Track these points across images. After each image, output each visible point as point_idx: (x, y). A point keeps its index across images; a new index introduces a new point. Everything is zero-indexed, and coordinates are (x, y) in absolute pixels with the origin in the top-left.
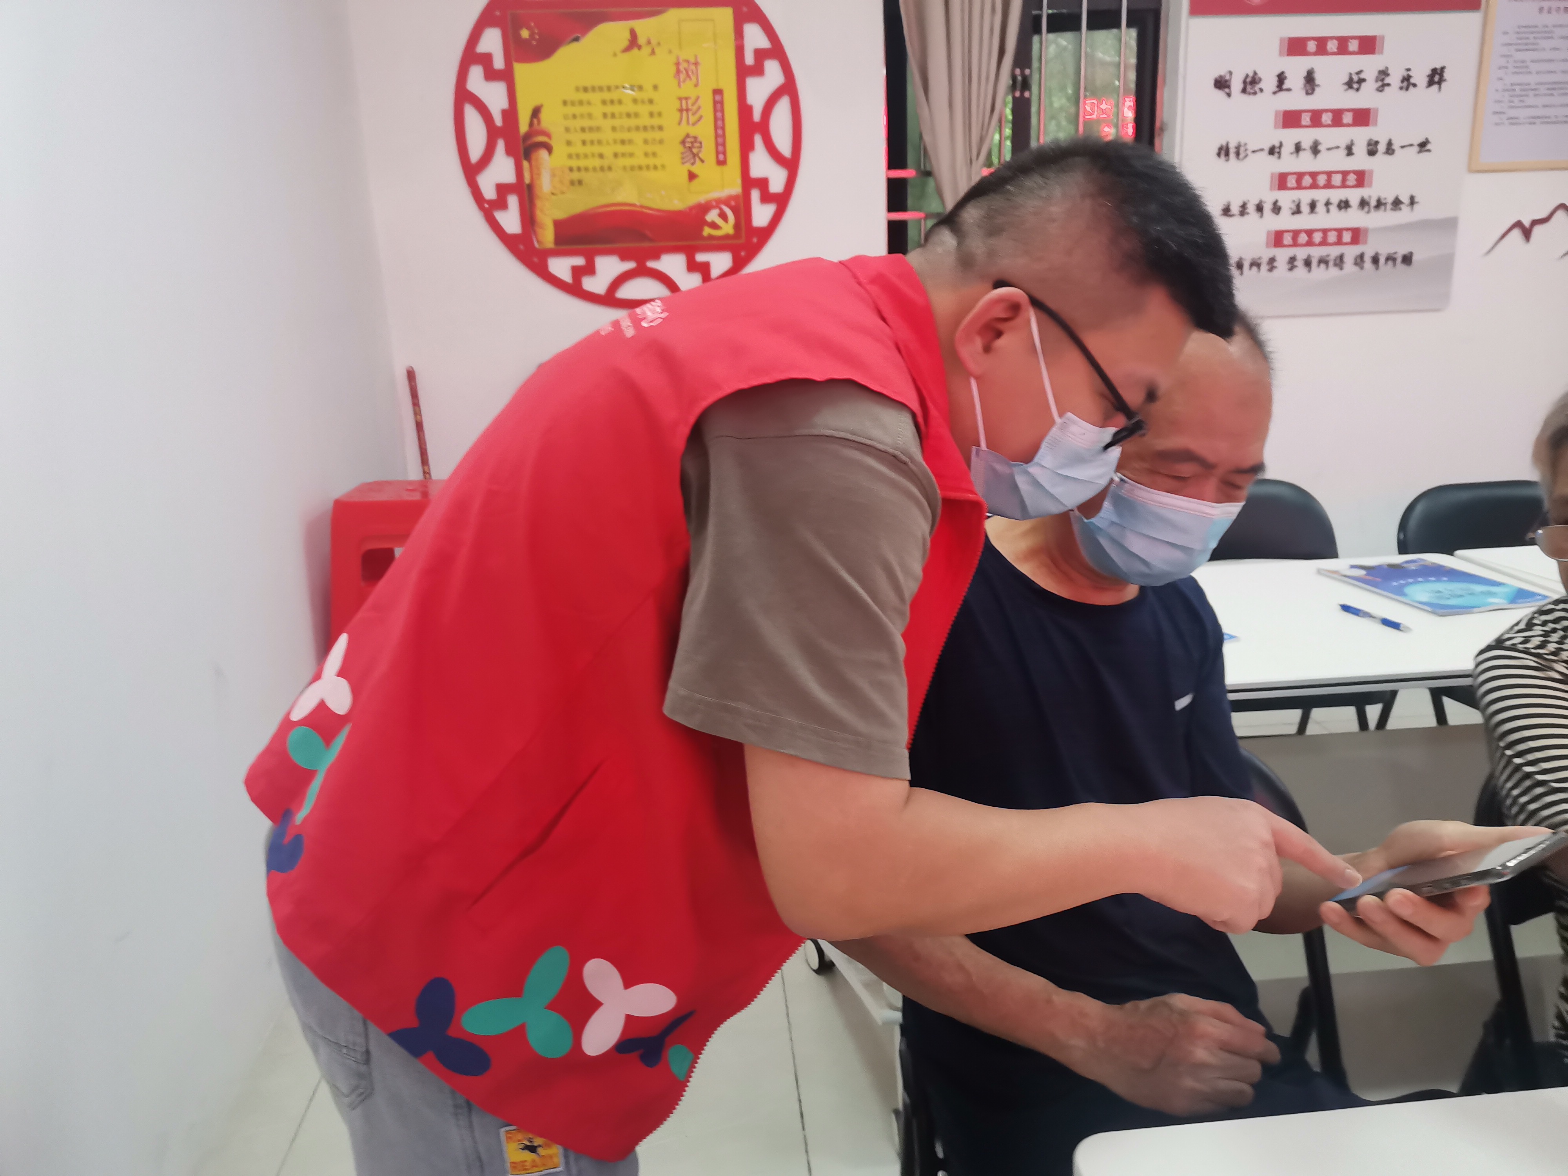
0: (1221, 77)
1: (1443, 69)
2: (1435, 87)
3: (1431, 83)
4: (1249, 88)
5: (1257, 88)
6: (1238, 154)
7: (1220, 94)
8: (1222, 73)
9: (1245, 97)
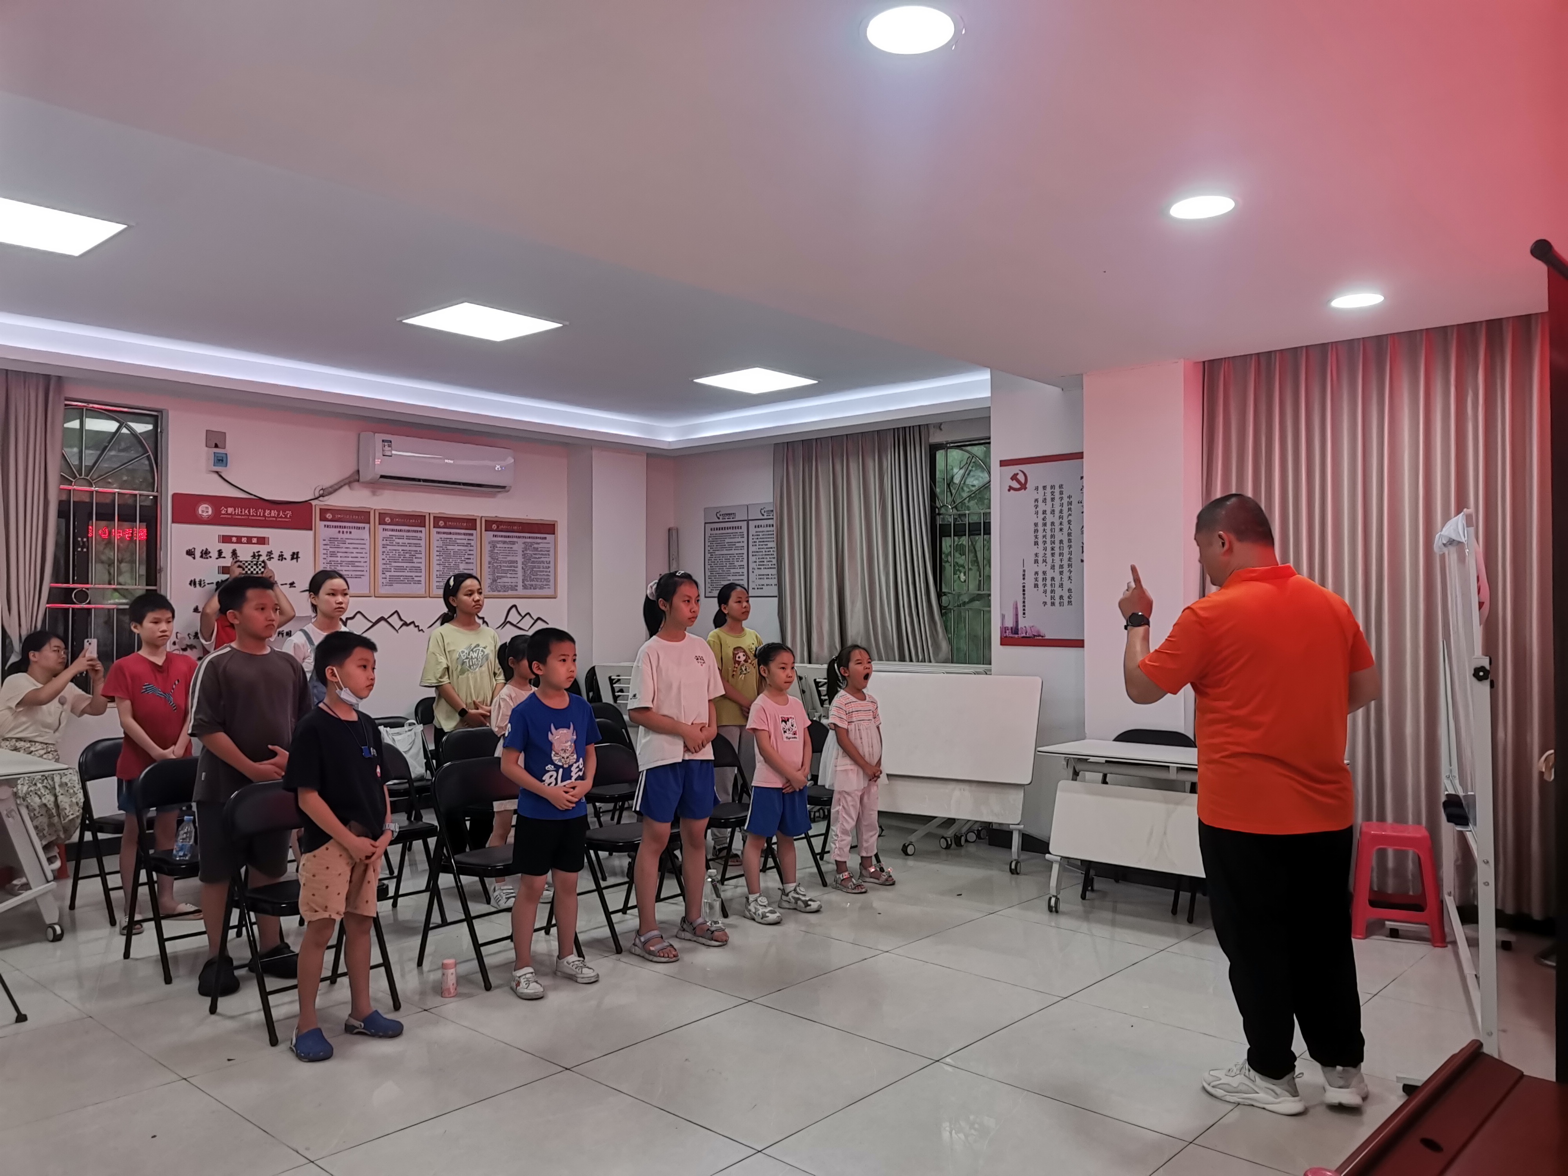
0: (189, 550)
1: (298, 553)
2: (295, 560)
3: (292, 559)
4: (204, 556)
5: (208, 556)
6: (200, 585)
7: (190, 558)
8: (191, 548)
9: (201, 559)
